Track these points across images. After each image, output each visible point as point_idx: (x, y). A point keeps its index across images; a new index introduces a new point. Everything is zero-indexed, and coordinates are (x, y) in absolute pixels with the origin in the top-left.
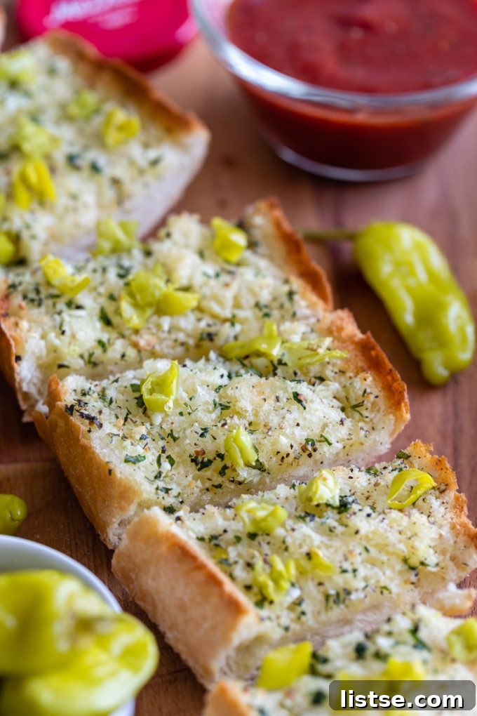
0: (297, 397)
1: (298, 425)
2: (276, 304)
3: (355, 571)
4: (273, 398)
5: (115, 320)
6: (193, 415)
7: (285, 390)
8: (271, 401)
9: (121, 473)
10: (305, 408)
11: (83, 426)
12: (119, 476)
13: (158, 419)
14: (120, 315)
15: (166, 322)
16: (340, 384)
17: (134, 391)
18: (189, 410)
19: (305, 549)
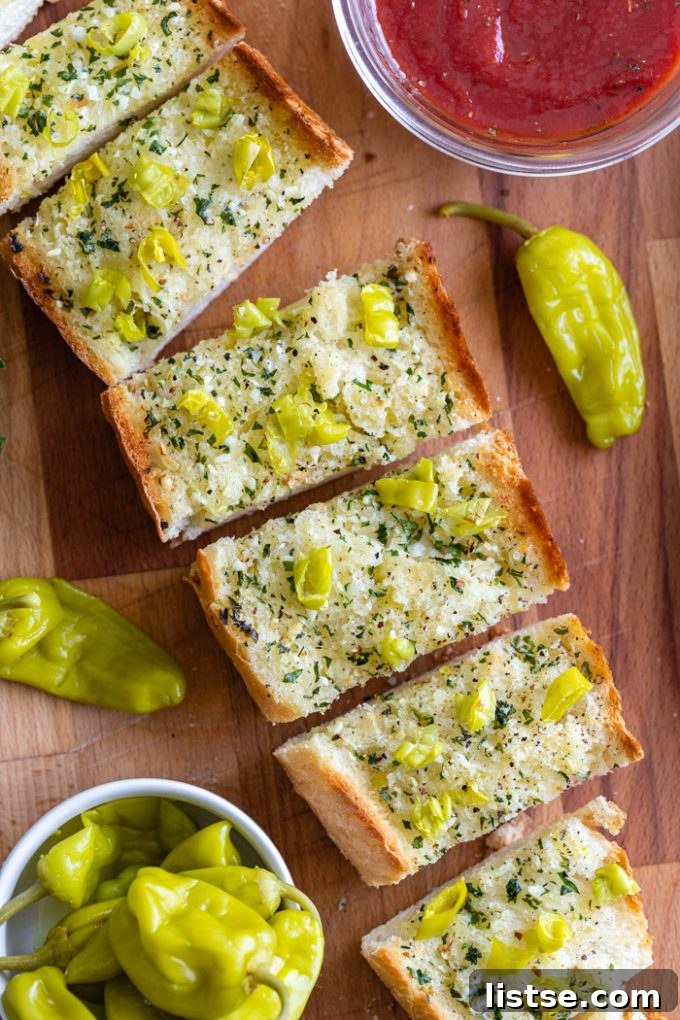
0: (454, 582)
1: (455, 613)
2: (431, 417)
3: (509, 797)
4: (430, 585)
5: (260, 454)
6: (348, 607)
7: (443, 574)
8: (428, 590)
9: (280, 697)
10: (462, 592)
11: (238, 638)
12: (277, 701)
13: (313, 614)
14: (266, 448)
15: (315, 452)
16: (499, 544)
17: (286, 570)
18: (345, 601)
19: (461, 783)
